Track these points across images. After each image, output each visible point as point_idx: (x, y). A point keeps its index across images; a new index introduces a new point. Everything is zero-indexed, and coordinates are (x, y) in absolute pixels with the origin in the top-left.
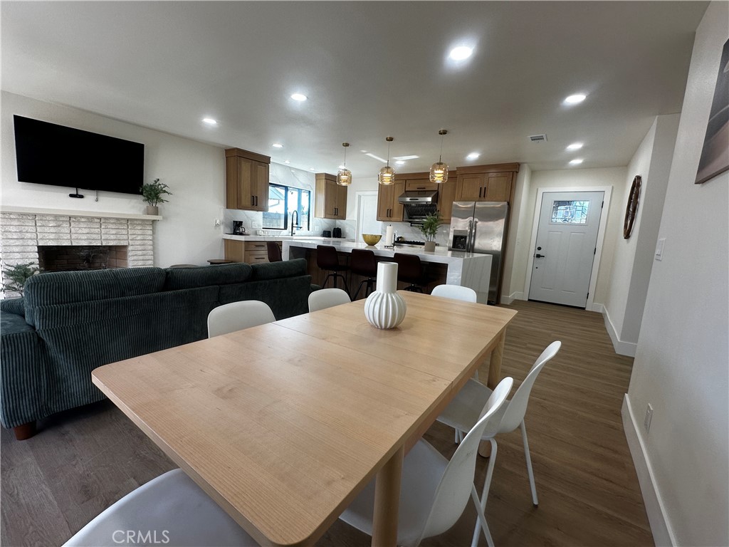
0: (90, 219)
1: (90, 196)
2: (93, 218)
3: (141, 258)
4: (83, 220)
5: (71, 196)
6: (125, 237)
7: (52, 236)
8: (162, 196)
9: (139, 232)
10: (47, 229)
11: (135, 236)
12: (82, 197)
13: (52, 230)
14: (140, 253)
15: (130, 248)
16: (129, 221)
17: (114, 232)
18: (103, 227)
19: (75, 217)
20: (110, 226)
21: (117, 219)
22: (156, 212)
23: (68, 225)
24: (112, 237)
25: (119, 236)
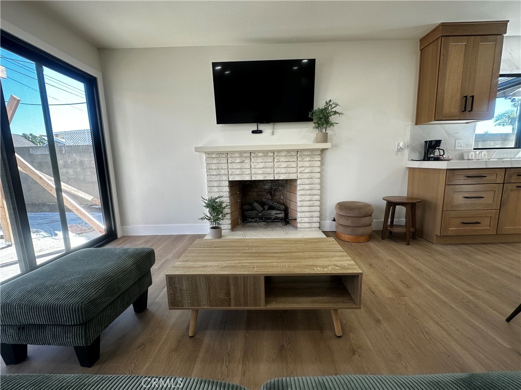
0: (266, 153)
1: (266, 128)
2: (268, 152)
3: (308, 192)
4: (260, 155)
5: (254, 132)
6: (294, 170)
7: (238, 172)
9: (307, 164)
10: (234, 166)
11: (303, 169)
12: (260, 132)
13: (238, 166)
14: (307, 187)
15: (299, 182)
16: (298, 152)
17: (284, 165)
18: (275, 161)
19: (254, 152)
20: (282, 159)
21: (288, 151)
22: (325, 139)
23: (249, 161)
24: (283, 170)
25: (289, 169)
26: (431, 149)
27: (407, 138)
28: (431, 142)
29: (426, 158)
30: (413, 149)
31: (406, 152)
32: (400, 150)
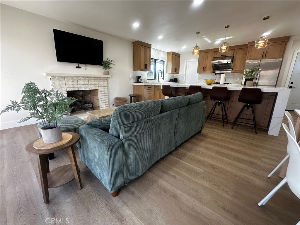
0: (85, 78)
1: (83, 66)
2: (85, 77)
3: (104, 95)
4: (82, 78)
5: (77, 67)
6: (97, 86)
7: (71, 86)
8: (111, 66)
9: (102, 83)
10: (69, 83)
11: (101, 85)
12: (80, 68)
13: (71, 83)
14: (103, 92)
15: (99, 90)
16: (98, 78)
17: (93, 83)
18: (89, 81)
19: (79, 77)
20: (92, 81)
21: (94, 77)
22: (109, 74)
23: (77, 81)
24: (93, 86)
25: (95, 85)
26: (138, 79)
27: (132, 75)
28: (138, 77)
29: (138, 82)
30: (134, 79)
31: (132, 79)
32: (130, 79)
